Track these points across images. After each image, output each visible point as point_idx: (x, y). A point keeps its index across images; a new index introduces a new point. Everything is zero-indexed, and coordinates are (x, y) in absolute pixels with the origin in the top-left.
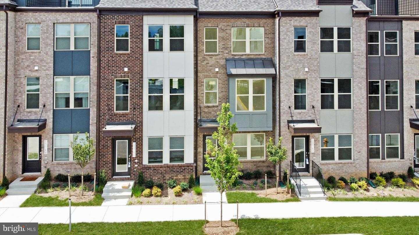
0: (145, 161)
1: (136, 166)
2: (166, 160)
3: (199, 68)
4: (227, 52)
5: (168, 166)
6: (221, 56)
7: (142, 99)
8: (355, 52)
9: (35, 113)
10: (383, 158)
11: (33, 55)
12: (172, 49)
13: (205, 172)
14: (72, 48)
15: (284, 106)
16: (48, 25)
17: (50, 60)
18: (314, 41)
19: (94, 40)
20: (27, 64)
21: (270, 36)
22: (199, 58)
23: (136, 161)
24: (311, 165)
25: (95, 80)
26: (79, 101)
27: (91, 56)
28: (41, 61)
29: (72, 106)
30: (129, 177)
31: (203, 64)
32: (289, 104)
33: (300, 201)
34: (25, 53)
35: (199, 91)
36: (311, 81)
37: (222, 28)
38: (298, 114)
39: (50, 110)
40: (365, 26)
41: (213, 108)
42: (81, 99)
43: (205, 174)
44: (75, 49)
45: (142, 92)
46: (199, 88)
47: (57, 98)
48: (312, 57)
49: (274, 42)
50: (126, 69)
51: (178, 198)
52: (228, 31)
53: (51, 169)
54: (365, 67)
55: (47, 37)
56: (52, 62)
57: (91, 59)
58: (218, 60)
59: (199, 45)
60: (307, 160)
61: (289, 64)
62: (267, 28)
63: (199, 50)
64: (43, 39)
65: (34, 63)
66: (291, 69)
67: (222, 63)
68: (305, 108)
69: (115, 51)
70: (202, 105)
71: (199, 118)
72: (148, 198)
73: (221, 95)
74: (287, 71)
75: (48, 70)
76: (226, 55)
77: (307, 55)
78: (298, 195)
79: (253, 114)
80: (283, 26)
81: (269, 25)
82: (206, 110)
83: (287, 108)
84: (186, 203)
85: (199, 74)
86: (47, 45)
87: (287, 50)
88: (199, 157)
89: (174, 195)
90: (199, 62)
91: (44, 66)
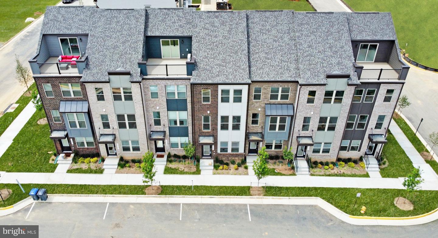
0: (219, 151)
1: (214, 153)
2: (229, 151)
3: (249, 108)
4: (267, 100)
5: (230, 154)
6: (263, 102)
7: (217, 125)
8: (344, 104)
9: (160, 128)
10: (348, 151)
11: (155, 101)
12: (235, 101)
13: (249, 154)
14: (177, 98)
15: (296, 130)
16: (162, 87)
17: (165, 104)
18: (319, 98)
19: (189, 94)
20: (152, 106)
21: (293, 92)
22: (250, 103)
23: (214, 152)
24: (306, 155)
25: (190, 113)
26: (182, 122)
27: (188, 102)
28: (160, 104)
29: (178, 125)
30: (211, 157)
31: (252, 106)
32: (299, 129)
33: (296, 175)
34: (150, 100)
35: (248, 119)
36: (314, 118)
37: (265, 88)
38: (303, 133)
39: (167, 127)
40: (354, 90)
41: (256, 128)
42: (183, 121)
43: (249, 155)
44: (178, 98)
45: (217, 123)
46: (248, 118)
47: (170, 121)
48: (317, 107)
49: (295, 96)
50: (209, 112)
51: (237, 171)
52: (268, 89)
53: (170, 152)
54: (348, 112)
55: (162, 93)
56: (166, 105)
57: (188, 103)
58: (260, 104)
59: (250, 96)
60: (305, 153)
61: (302, 110)
62: (293, 88)
63: (250, 99)
64: (160, 93)
65: (156, 105)
66: (303, 112)
67: (263, 106)
68: (308, 130)
69: (202, 103)
70: (249, 126)
71: (248, 132)
72: (222, 171)
73: (261, 121)
74: (301, 113)
75: (164, 109)
76: (265, 102)
77: (314, 105)
78: (296, 172)
79: (278, 133)
80: (302, 90)
81: (294, 86)
82: (252, 128)
83: (297, 131)
84: (240, 174)
85: (249, 111)
86: (162, 96)
87: (303, 103)
88: (246, 148)
89: (234, 169)
90: (249, 105)
91: (162, 107)
